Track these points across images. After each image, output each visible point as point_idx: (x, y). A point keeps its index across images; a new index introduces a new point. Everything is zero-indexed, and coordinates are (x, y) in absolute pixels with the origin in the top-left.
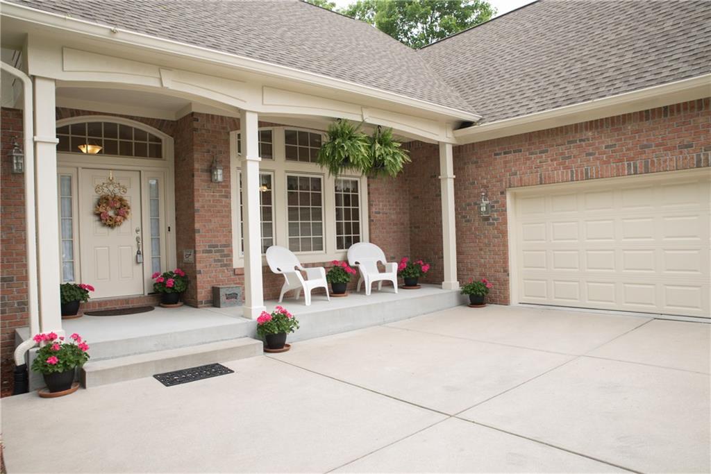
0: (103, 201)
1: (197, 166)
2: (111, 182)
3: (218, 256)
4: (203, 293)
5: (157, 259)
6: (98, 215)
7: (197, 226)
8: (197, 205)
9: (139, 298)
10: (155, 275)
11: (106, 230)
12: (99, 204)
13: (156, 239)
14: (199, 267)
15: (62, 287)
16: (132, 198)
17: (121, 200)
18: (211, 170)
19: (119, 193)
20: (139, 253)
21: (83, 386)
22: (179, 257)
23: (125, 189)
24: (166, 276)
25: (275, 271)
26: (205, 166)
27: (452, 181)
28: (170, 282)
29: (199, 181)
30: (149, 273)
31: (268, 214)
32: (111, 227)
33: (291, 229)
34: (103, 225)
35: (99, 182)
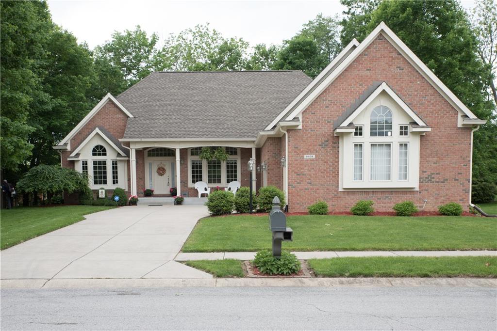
2: (161, 163)
3: (183, 184)
5: (173, 184)
6: (158, 172)
9: (168, 195)
12: (158, 169)
13: (173, 179)
17: (164, 169)
19: (163, 167)
20: (168, 183)
21: (137, 205)
31: (201, 172)
32: (161, 175)
33: (209, 177)
34: (159, 175)
35: (158, 164)
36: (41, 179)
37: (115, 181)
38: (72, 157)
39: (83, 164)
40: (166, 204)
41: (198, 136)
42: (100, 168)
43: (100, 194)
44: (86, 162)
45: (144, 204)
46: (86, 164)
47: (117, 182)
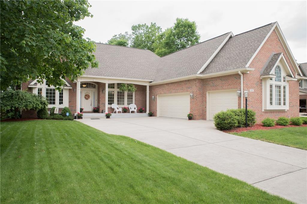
0: (86, 95)
1: (100, 90)
2: (87, 92)
3: (103, 105)
4: (101, 111)
5: (94, 105)
6: (85, 98)
7: (100, 100)
8: (100, 97)
9: (91, 111)
10: (94, 108)
11: (86, 100)
12: (85, 96)
13: (94, 102)
14: (100, 106)
15: (80, 108)
16: (90, 95)
17: (89, 95)
18: (103, 91)
19: (88, 94)
20: (91, 104)
21: (82, 119)
22: (98, 105)
23: (89, 93)
24: (95, 108)
25: (113, 108)
26: (102, 90)
27: (149, 93)
28: (96, 109)
29: (101, 93)
30: (93, 108)
31: (113, 98)
32: (87, 99)
33: (118, 101)
34: (86, 99)
35: (85, 92)
36: (17, 100)
37: (61, 103)
38: (32, 85)
39: (39, 90)
40: (102, 117)
41: (120, 77)
42: (51, 93)
43: (55, 111)
44: (41, 89)
45: (87, 118)
46: (41, 90)
47: (62, 103)
